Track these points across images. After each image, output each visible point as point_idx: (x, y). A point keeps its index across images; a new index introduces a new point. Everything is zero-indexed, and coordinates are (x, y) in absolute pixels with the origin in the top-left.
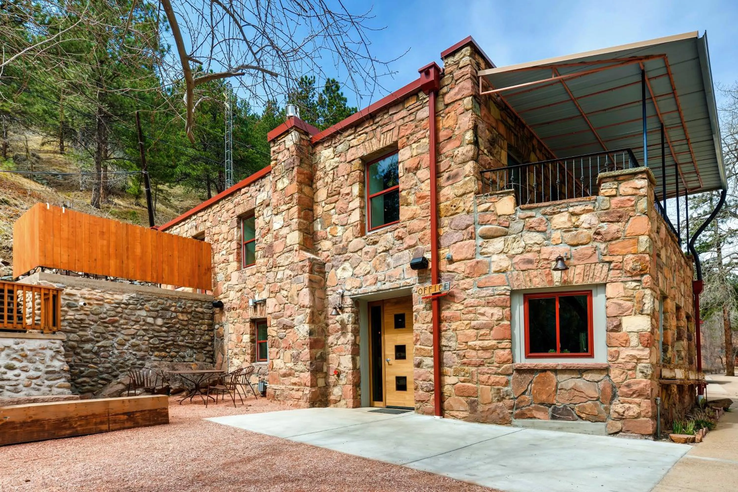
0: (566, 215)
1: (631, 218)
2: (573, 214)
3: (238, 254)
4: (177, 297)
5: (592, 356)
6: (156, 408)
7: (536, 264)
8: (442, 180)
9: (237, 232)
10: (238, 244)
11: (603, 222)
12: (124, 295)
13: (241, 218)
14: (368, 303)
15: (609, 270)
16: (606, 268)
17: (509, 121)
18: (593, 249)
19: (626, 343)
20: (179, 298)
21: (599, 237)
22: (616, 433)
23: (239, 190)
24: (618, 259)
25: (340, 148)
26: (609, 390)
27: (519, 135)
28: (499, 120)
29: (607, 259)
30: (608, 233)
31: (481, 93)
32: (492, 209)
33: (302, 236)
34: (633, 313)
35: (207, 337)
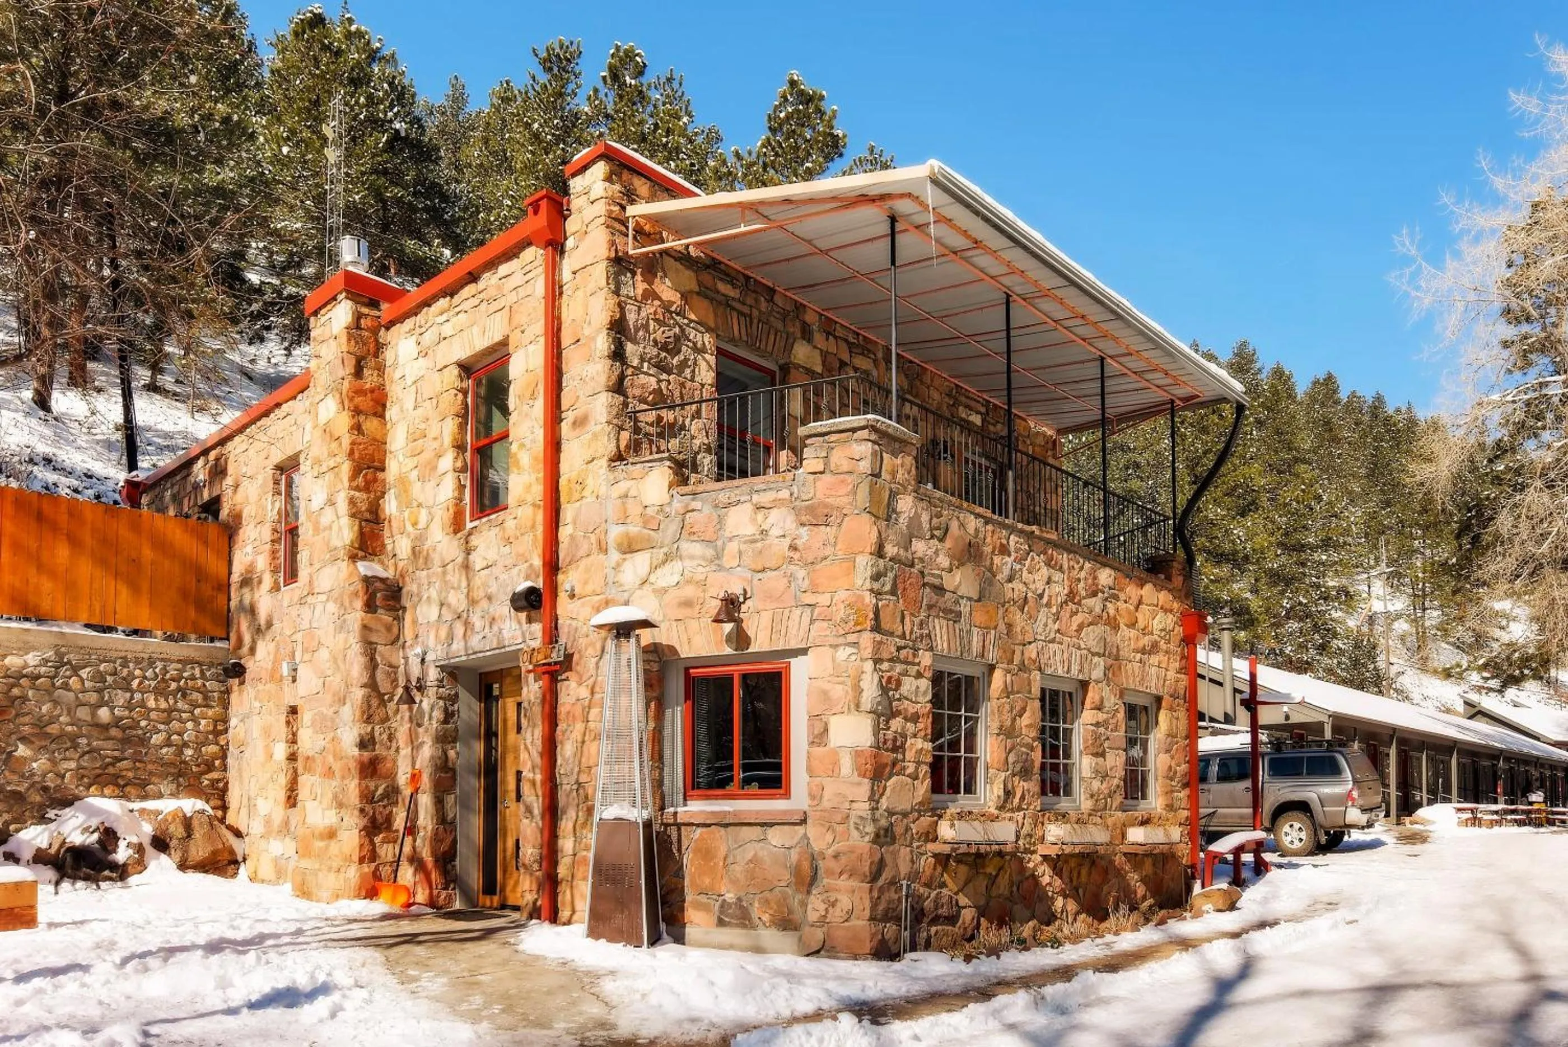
0: (748, 507)
1: (846, 519)
2: (759, 508)
3: (274, 552)
4: (146, 656)
5: (787, 795)
6: (11, 905)
7: (699, 607)
8: (565, 427)
9: (273, 503)
10: (275, 530)
11: (803, 525)
12: (30, 656)
13: (280, 468)
14: (481, 674)
15: (812, 621)
16: (806, 618)
17: (723, 287)
18: (785, 580)
19: (834, 768)
20: (150, 658)
21: (796, 556)
22: (818, 952)
23: (278, 405)
24: (824, 599)
25: (429, 338)
26: (806, 865)
27: (755, 313)
28: (691, 292)
29: (809, 599)
30: (810, 548)
31: (631, 252)
32: (632, 493)
33: (356, 528)
34: (846, 709)
35: (213, 749)
